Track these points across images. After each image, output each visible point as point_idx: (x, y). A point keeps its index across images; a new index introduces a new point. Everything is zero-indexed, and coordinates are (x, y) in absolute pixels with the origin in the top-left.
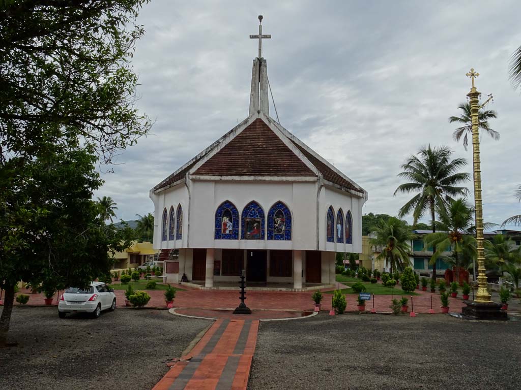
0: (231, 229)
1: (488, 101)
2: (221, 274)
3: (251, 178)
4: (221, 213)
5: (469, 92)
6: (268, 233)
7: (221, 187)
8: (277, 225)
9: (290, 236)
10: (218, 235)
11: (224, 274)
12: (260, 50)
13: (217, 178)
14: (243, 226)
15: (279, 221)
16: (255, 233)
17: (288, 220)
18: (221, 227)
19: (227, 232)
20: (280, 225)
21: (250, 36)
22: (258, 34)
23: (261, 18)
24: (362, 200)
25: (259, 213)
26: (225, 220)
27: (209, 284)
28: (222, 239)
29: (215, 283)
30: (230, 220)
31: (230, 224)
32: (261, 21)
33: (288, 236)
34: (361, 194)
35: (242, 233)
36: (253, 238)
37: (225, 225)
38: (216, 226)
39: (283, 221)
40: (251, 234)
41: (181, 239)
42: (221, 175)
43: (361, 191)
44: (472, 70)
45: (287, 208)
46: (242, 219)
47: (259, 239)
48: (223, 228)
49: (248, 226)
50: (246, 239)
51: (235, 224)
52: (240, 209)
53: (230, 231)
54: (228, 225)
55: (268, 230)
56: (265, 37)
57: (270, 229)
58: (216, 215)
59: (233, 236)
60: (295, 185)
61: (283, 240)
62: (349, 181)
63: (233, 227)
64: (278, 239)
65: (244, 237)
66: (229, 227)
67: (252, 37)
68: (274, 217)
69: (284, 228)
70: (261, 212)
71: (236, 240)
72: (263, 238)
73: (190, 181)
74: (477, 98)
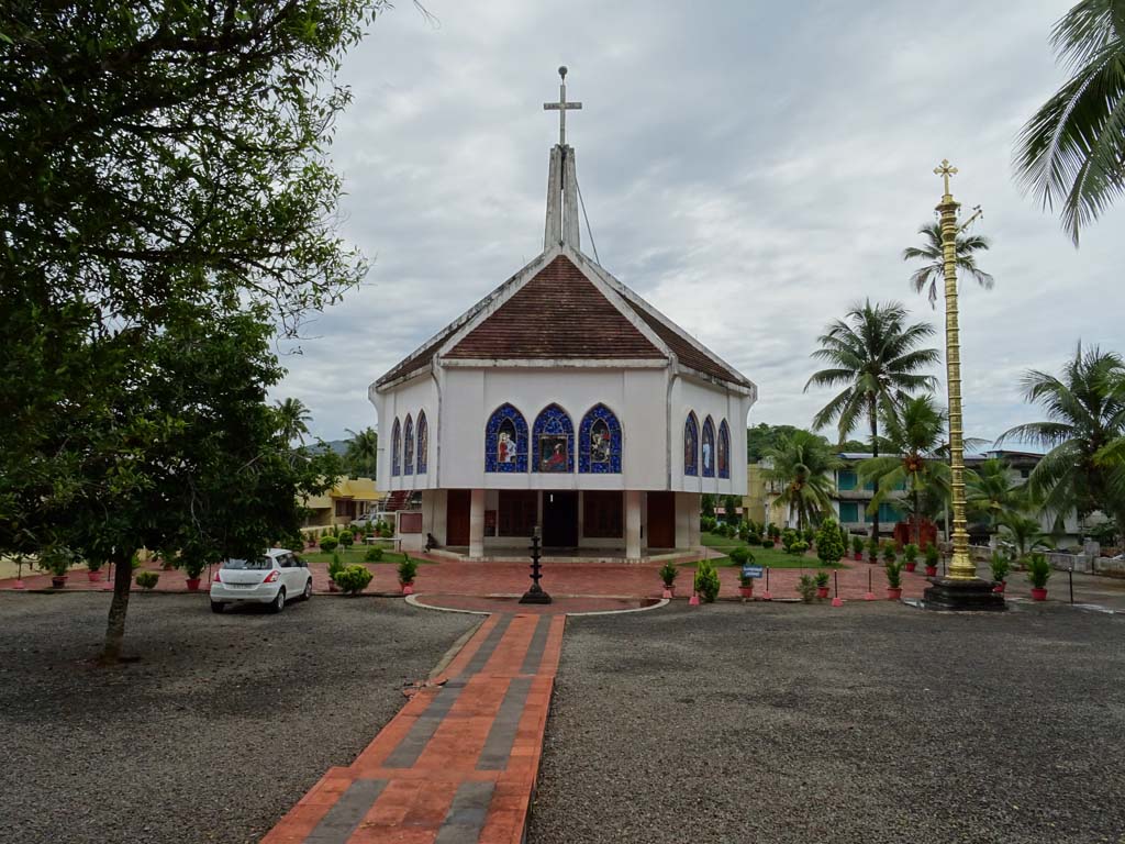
0: (514, 454)
1: (973, 218)
2: (497, 534)
3: (550, 363)
4: (495, 426)
5: (939, 202)
6: (580, 461)
7: (495, 379)
8: (595, 447)
9: (620, 465)
10: (491, 465)
11: (502, 533)
12: (562, 130)
13: (489, 363)
14: (534, 449)
15: (599, 439)
16: (558, 461)
17: (616, 439)
18: (496, 451)
19: (508, 460)
20: (601, 446)
21: (545, 105)
22: (559, 101)
23: (563, 71)
24: (748, 399)
25: (563, 425)
26: (504, 437)
27: (476, 551)
28: (499, 471)
29: (487, 551)
30: (513, 438)
31: (511, 445)
32: (563, 77)
33: (615, 466)
34: (744, 390)
35: (533, 461)
36: (553, 469)
37: (504, 446)
38: (487, 449)
39: (605, 440)
40: (549, 463)
41: (425, 472)
42: (495, 358)
43: (746, 384)
44: (945, 162)
45: (613, 416)
46: (534, 436)
47: (565, 471)
48: (500, 452)
49: (544, 448)
50: (541, 471)
51: (522, 446)
52: (530, 418)
53: (512, 458)
54: (509, 447)
55: (580, 456)
56: (572, 106)
57: (583, 453)
58: (488, 430)
59: (519, 465)
60: (626, 374)
61: (607, 472)
62: (724, 366)
63: (518, 450)
64: (598, 472)
65: (537, 468)
66: (511, 450)
67: (548, 107)
68: (591, 432)
69: (608, 452)
70: (568, 424)
71: (524, 474)
72: (570, 469)
73: (441, 370)
74: (954, 213)
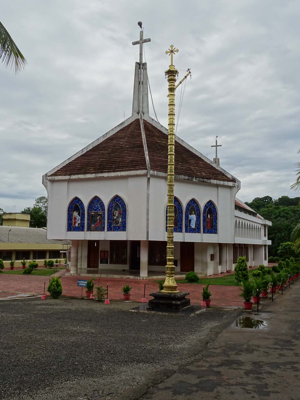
0: (79, 222)
1: (186, 77)
2: (109, 263)
4: (72, 208)
5: (168, 69)
6: (108, 225)
8: (115, 218)
10: (70, 227)
11: (112, 262)
13: (67, 177)
14: (88, 219)
15: (117, 213)
16: (98, 225)
18: (72, 221)
19: (77, 225)
20: (118, 217)
24: (235, 190)
25: (101, 207)
26: (75, 214)
28: (73, 231)
30: (79, 214)
31: (78, 218)
33: (123, 227)
35: (88, 226)
36: (96, 230)
37: (75, 218)
38: (68, 220)
39: (119, 214)
40: (95, 226)
42: (70, 175)
43: (234, 180)
44: (172, 46)
45: (123, 201)
46: (88, 213)
47: (101, 230)
48: (73, 222)
49: (92, 219)
50: (91, 231)
51: (83, 219)
52: (86, 204)
53: (78, 224)
54: (78, 219)
56: (146, 41)
57: (109, 221)
58: (69, 210)
59: (81, 228)
60: (130, 180)
61: (120, 231)
62: (221, 171)
64: (116, 231)
65: (89, 229)
66: (78, 220)
67: (135, 43)
68: (113, 210)
69: (120, 220)
71: (83, 232)
73: (48, 182)
74: (175, 76)
